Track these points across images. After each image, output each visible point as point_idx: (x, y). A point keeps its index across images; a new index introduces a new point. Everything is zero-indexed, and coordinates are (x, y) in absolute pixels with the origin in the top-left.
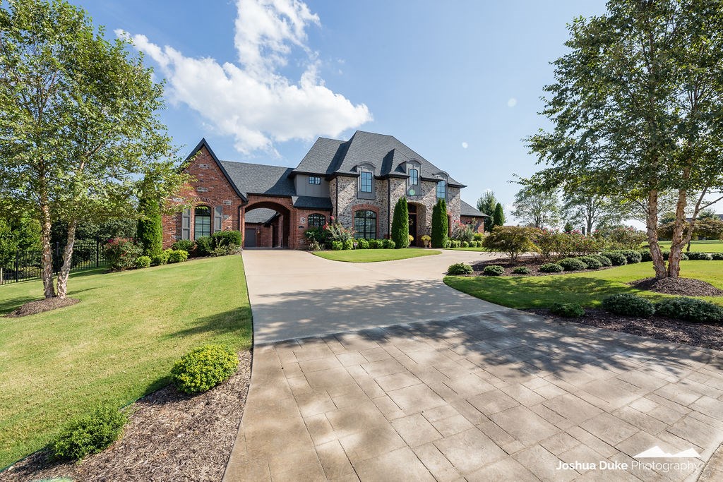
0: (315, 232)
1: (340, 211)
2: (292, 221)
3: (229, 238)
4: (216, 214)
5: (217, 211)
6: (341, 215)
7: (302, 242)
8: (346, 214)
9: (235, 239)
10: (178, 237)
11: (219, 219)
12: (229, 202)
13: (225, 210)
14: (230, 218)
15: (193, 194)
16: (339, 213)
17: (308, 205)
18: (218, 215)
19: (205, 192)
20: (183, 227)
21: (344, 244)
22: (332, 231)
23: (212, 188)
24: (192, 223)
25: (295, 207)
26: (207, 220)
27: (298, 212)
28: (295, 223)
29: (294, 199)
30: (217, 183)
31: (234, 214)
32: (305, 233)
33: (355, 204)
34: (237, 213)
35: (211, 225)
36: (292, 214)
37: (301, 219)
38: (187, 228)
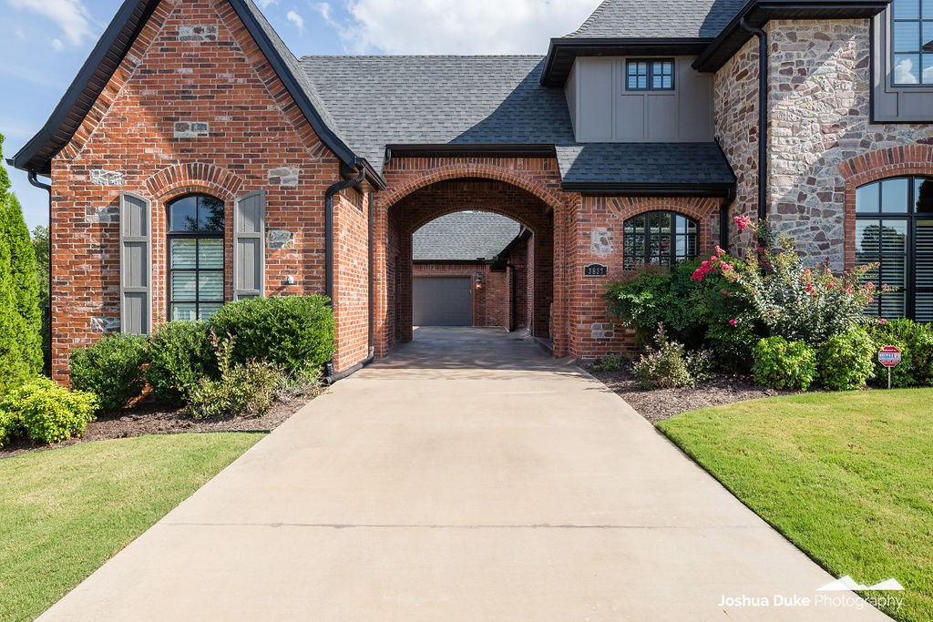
0: (659, 291)
1: (782, 186)
2: (558, 249)
3: (267, 330)
4: (241, 224)
5: (244, 211)
6: (786, 207)
7: (597, 332)
8: (812, 200)
9: (292, 333)
10: (110, 324)
11: (251, 247)
12: (290, 175)
13: (275, 210)
14: (296, 241)
15: (160, 152)
16: (776, 197)
17: (623, 177)
18: (250, 231)
19: (200, 141)
20: (124, 284)
21: (822, 355)
22: (755, 286)
23: (226, 119)
24: (156, 269)
25: (567, 187)
26: (210, 253)
27: (584, 208)
28: (570, 252)
29: (567, 157)
30: (244, 97)
31: (309, 223)
32: (611, 296)
33: (859, 151)
34: (319, 219)
35: (225, 270)
36: (558, 222)
37: (595, 238)
38: (137, 287)
